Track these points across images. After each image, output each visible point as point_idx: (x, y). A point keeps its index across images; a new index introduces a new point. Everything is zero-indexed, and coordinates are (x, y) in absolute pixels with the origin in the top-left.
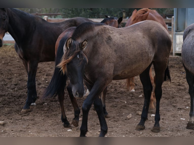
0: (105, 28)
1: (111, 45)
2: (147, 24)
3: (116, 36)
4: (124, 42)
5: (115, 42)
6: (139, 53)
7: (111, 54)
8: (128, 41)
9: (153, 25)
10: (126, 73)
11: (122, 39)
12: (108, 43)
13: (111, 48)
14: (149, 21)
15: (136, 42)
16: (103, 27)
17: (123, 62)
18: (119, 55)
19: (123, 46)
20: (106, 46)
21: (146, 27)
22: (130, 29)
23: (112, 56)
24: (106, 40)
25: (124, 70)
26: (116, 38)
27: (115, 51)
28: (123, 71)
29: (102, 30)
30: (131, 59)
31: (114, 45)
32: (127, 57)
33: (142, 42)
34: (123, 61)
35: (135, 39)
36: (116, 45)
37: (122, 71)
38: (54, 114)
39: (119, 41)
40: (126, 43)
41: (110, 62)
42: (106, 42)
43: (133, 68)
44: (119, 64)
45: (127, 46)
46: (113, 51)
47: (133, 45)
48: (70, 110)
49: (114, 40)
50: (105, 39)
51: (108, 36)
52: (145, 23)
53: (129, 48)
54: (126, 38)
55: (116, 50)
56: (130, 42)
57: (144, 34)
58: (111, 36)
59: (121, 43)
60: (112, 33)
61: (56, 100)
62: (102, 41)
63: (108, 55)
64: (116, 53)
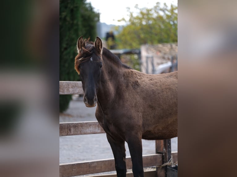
0: (132, 72)
1: (138, 91)
3: (146, 81)
4: (154, 88)
5: (143, 88)
7: (139, 101)
8: (160, 88)
10: (161, 129)
11: (153, 85)
12: (134, 88)
13: (138, 94)
15: (170, 89)
16: (130, 71)
18: (149, 104)
19: (153, 93)
20: (132, 91)
23: (140, 104)
24: (133, 84)
25: (157, 125)
26: (144, 83)
27: (144, 98)
28: (156, 127)
29: (129, 73)
30: (165, 110)
31: (142, 92)
32: (159, 108)
34: (155, 112)
35: (169, 86)
36: (145, 91)
39: (148, 87)
40: (157, 89)
41: (138, 111)
42: (132, 86)
43: (169, 123)
44: (150, 117)
45: (159, 93)
46: (142, 98)
47: (167, 93)
49: (142, 86)
51: (135, 80)
53: (161, 96)
54: (158, 84)
56: (162, 89)
58: (139, 82)
59: (151, 90)
60: (140, 79)
62: (128, 84)
63: (134, 102)
64: (146, 102)
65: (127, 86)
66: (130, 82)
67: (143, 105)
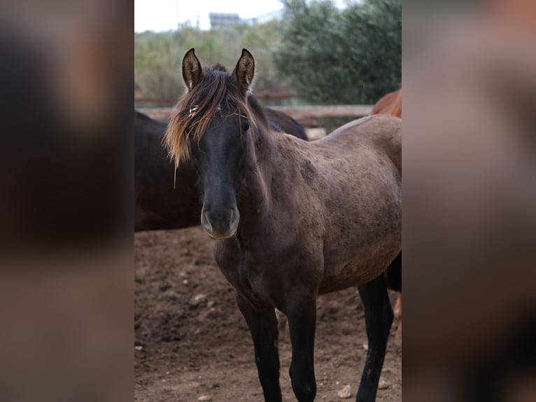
0: (289, 139)
1: (316, 185)
2: (377, 125)
3: (321, 162)
4: (342, 177)
5: (323, 178)
6: (384, 208)
7: (319, 212)
8: (352, 176)
9: (395, 126)
10: (355, 269)
11: (338, 170)
13: (316, 194)
14: (378, 118)
15: (369, 176)
17: (348, 237)
18: (337, 216)
19: (343, 189)
20: (304, 186)
21: (376, 132)
22: (340, 141)
24: (304, 170)
25: (350, 260)
26: (321, 166)
27: (328, 204)
28: (347, 265)
29: (286, 142)
30: (367, 227)
31: (323, 187)
32: (356, 222)
33: (383, 178)
34: (349, 233)
35: (366, 169)
36: (328, 185)
37: (344, 265)
38: (141, 381)
39: (331, 176)
40: (349, 180)
42: (303, 174)
43: (373, 254)
45: (353, 189)
46: (323, 204)
47: (367, 185)
48: (197, 368)
49: (320, 173)
50: (299, 166)
51: (305, 158)
52: (369, 122)
53: (359, 194)
54: (345, 166)
55: (329, 201)
56: (358, 178)
57: (380, 154)
58: (312, 162)
59: (338, 181)
61: (178, 337)
62: (294, 171)
63: (311, 215)
64: (331, 211)
65: (294, 175)
66: (297, 165)
67: (327, 220)
